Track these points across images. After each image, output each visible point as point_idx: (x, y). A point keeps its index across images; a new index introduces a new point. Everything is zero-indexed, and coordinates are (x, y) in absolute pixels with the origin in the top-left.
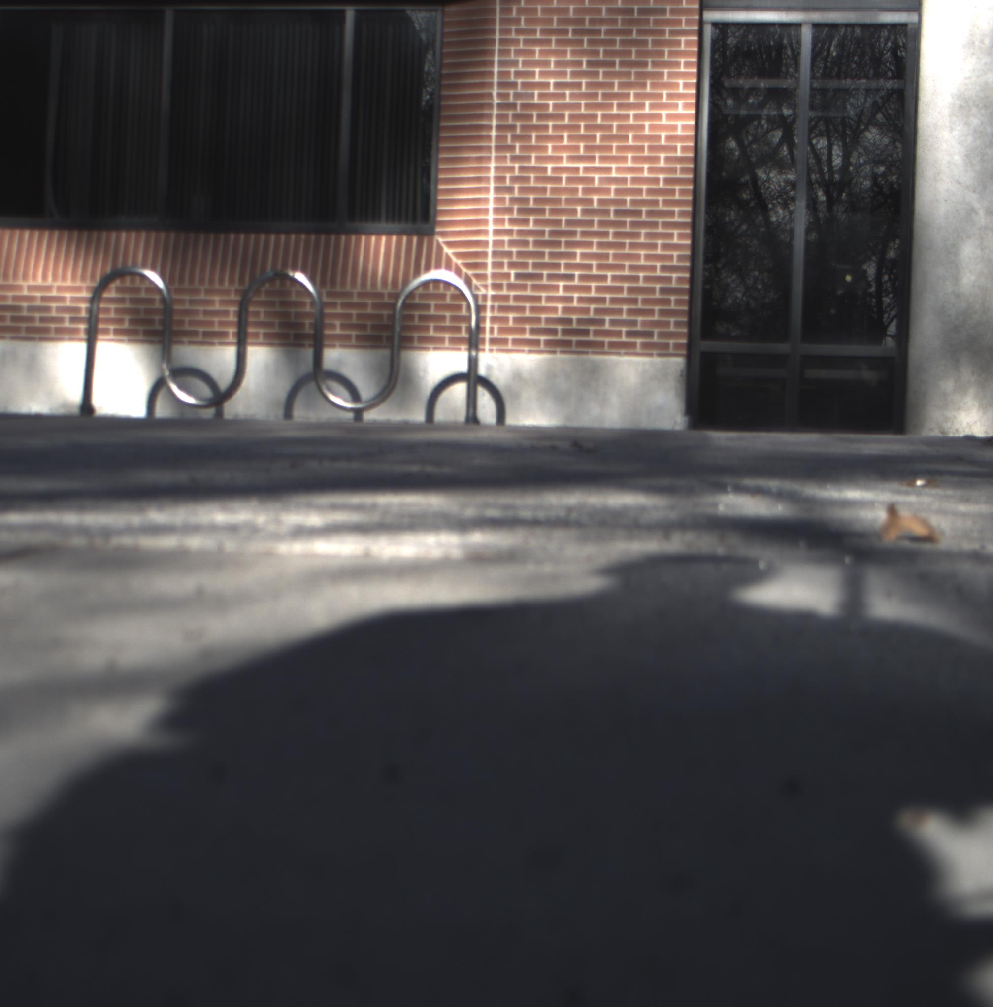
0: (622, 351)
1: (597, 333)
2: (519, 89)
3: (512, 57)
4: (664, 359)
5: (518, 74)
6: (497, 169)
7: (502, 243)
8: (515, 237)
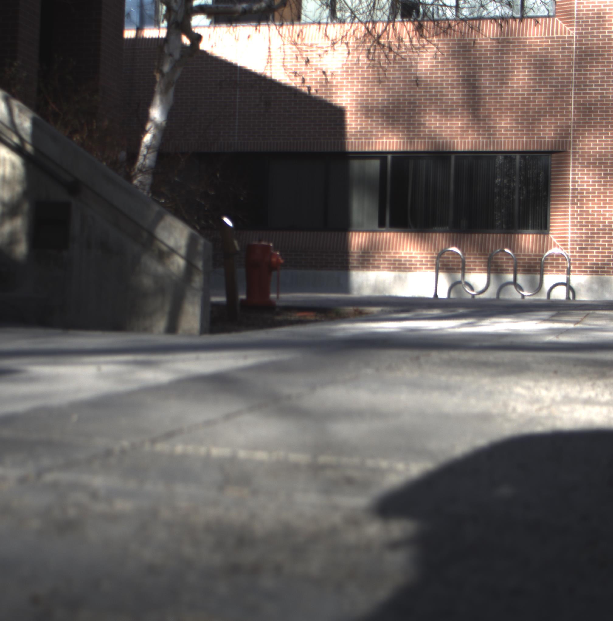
1: (608, 268)
2: (579, 183)
3: (577, 172)
5: (579, 178)
6: (572, 211)
7: (573, 237)
8: (578, 235)
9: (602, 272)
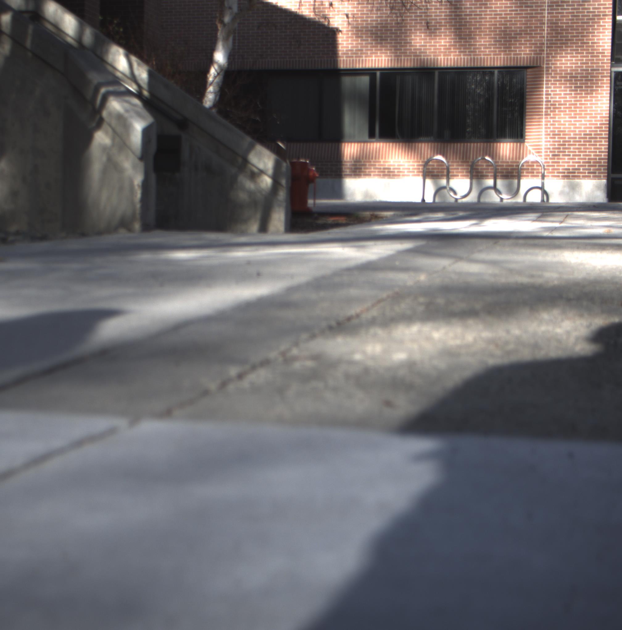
0: (586, 178)
1: (578, 173)
2: (552, 96)
3: (550, 85)
4: (600, 181)
5: (552, 91)
6: (545, 121)
7: (547, 145)
8: (551, 143)
9: (573, 176)
